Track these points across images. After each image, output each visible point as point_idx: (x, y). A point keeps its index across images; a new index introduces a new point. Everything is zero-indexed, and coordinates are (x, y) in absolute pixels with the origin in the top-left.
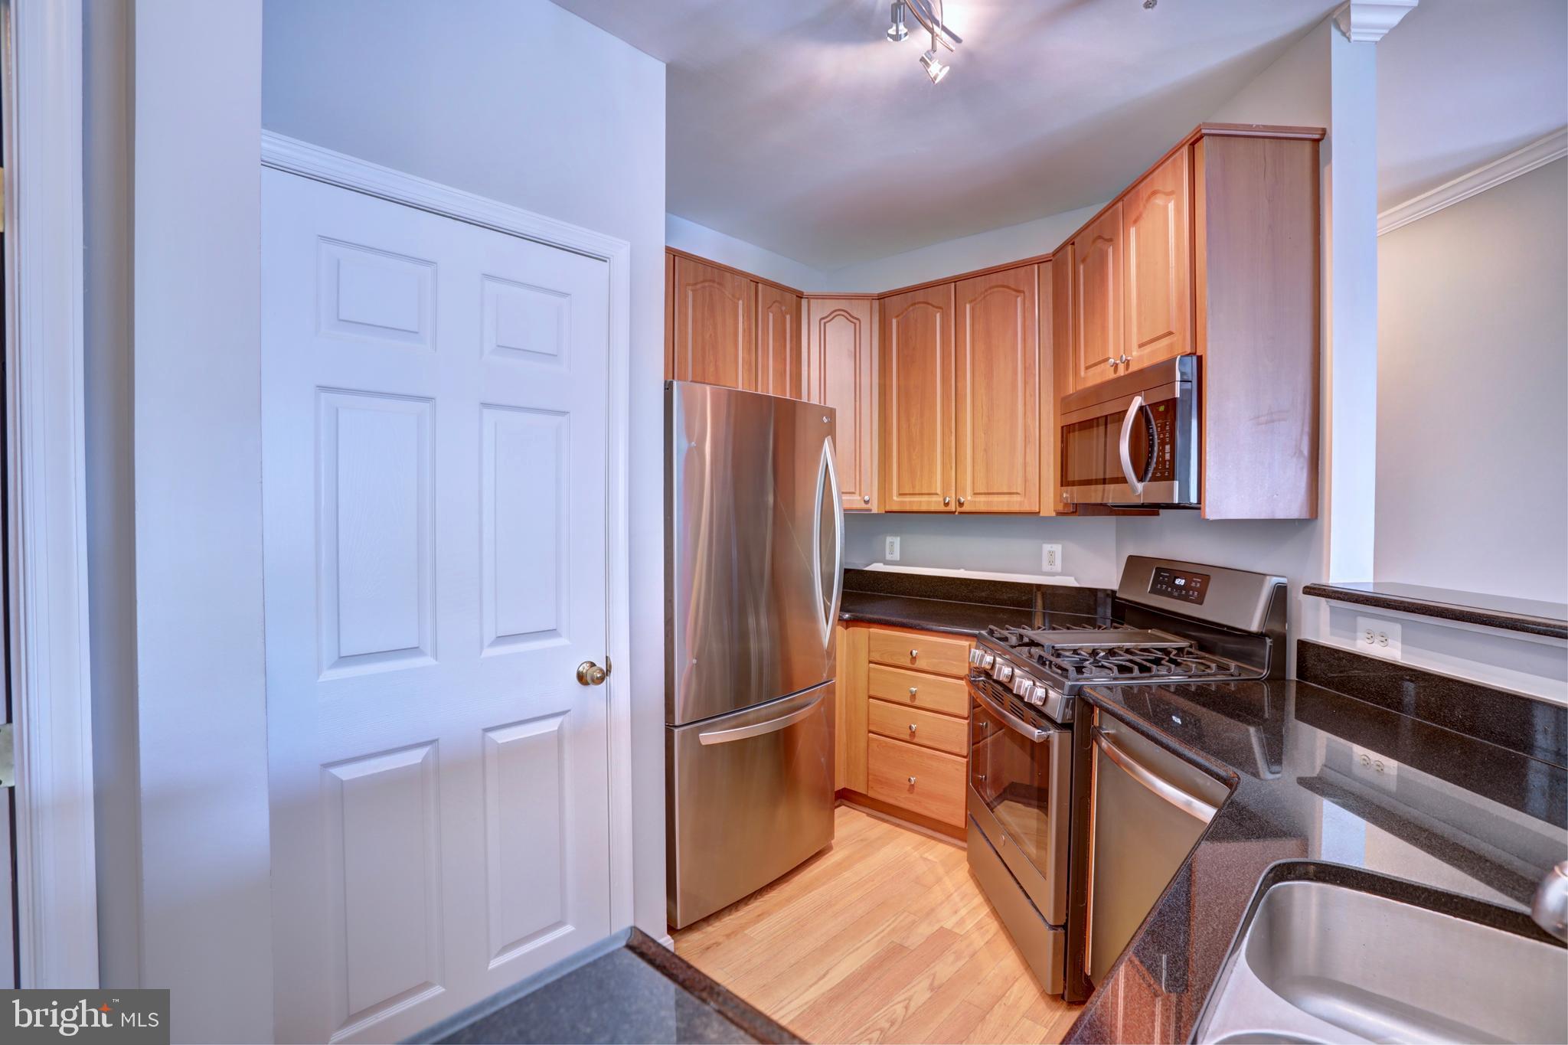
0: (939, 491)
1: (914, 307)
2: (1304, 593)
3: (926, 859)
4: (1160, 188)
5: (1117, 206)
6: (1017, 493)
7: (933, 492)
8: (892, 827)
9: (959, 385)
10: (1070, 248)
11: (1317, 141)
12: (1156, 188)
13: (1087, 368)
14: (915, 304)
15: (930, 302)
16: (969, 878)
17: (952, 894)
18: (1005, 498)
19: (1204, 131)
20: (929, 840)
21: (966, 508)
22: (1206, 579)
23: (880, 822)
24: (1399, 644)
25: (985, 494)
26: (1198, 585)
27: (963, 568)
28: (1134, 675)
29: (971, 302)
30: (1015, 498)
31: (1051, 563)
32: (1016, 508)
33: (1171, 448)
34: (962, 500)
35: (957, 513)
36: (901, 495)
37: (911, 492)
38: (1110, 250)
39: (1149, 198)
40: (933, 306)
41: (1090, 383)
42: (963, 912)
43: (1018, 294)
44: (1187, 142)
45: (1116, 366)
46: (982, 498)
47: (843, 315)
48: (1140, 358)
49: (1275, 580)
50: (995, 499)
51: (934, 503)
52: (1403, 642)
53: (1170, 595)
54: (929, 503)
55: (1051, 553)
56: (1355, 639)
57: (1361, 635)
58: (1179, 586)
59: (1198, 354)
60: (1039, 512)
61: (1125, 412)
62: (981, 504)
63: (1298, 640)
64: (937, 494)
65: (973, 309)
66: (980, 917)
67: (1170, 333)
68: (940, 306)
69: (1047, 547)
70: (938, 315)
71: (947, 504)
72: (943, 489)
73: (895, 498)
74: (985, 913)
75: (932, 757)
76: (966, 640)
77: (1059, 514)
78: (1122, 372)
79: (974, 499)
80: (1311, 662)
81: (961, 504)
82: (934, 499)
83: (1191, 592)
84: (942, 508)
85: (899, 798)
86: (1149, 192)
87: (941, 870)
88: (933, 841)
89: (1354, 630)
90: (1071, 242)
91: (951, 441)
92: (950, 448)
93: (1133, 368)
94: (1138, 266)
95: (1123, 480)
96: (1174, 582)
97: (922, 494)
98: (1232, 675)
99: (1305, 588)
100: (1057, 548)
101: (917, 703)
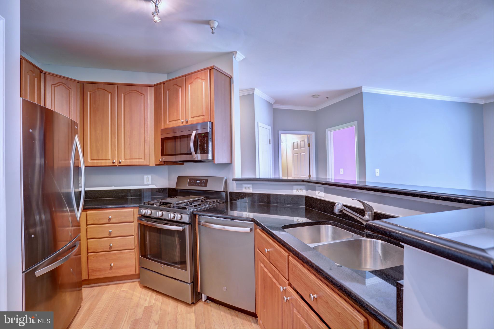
0: (110, 158)
1: (98, 90)
2: (232, 180)
3: (123, 291)
4: (200, 77)
5: (183, 78)
6: (142, 159)
7: (108, 158)
8: (101, 287)
9: (119, 121)
10: (162, 85)
11: (230, 78)
12: (198, 77)
13: (170, 121)
14: (99, 89)
15: (106, 89)
16: (142, 289)
17: (140, 296)
18: (138, 160)
19: (214, 67)
20: (119, 285)
21: (121, 164)
22: (206, 180)
23: (95, 288)
24: (252, 189)
25: (129, 159)
26: (204, 182)
27: (113, 186)
28: (198, 207)
29: (123, 93)
30: (141, 160)
31: (147, 181)
32: (142, 164)
33: (207, 145)
34: (121, 161)
35: (117, 166)
36: (92, 159)
37: (97, 159)
38: (180, 89)
39: (196, 79)
40: (107, 91)
41: (171, 126)
42: (148, 299)
43: (142, 95)
44: (209, 68)
45: (183, 122)
46: (128, 161)
47: (64, 86)
48: (192, 121)
49: (225, 178)
50: (134, 161)
51: (109, 162)
52: (252, 188)
53: (196, 186)
54: (106, 162)
55: (147, 178)
56: (242, 189)
57: (243, 188)
58: (198, 183)
59: (212, 122)
60: (149, 165)
61: (191, 135)
62: (128, 162)
63: (230, 192)
64: (109, 159)
65: (124, 96)
66: (154, 297)
67: (203, 115)
68: (111, 92)
69: (146, 177)
70: (110, 95)
71: (113, 163)
72: (112, 157)
73: (89, 161)
74: (155, 296)
75: (119, 253)
76: (132, 209)
77: (156, 165)
78: (185, 124)
79: (125, 161)
80: (233, 196)
81: (120, 163)
82: (108, 161)
83: (202, 184)
84: (112, 164)
85: (105, 274)
86: (196, 77)
87: (131, 292)
88: (121, 285)
89: (242, 187)
90: (163, 83)
91: (115, 140)
92: (115, 143)
93: (189, 123)
94: (191, 96)
95: (191, 154)
96: (196, 182)
97: (102, 159)
98: (218, 203)
99: (232, 179)
100: (149, 177)
101: (112, 235)
